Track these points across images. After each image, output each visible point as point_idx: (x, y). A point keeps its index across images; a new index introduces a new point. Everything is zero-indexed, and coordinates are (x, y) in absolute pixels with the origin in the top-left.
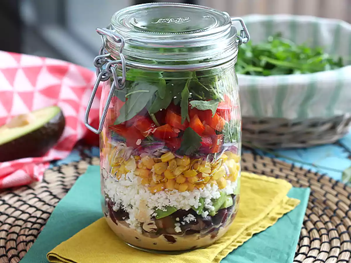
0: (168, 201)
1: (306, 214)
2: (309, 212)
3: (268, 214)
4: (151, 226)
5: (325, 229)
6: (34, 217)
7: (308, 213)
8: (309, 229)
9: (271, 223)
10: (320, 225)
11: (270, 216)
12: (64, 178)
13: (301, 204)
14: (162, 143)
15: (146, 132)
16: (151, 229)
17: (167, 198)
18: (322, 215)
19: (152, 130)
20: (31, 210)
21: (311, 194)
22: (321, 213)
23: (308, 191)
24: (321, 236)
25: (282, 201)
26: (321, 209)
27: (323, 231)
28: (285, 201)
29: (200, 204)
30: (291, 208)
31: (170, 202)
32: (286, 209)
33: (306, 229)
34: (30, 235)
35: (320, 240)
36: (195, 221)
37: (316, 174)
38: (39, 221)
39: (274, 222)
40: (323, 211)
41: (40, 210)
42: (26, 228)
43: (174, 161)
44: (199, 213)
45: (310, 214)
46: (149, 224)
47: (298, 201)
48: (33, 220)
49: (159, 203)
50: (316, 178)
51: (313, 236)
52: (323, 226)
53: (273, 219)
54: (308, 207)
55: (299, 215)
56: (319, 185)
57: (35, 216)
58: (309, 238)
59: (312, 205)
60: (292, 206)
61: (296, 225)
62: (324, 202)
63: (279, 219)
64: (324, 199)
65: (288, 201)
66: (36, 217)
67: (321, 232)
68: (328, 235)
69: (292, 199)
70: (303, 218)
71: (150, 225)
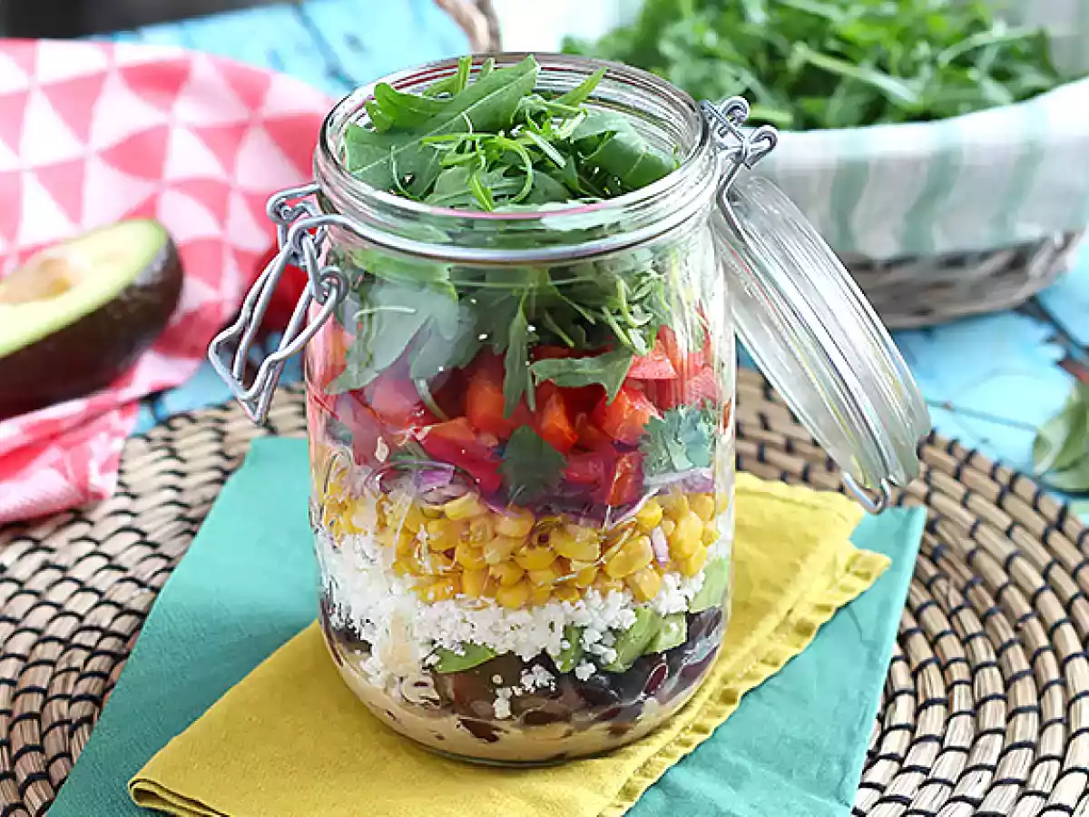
0: (467, 627)
1: (908, 604)
2: (922, 597)
3: (790, 612)
4: (422, 691)
5: (967, 661)
6: (92, 628)
7: (916, 603)
8: (915, 664)
9: (798, 646)
10: (951, 647)
11: (793, 619)
12: (182, 475)
13: (895, 567)
14: (447, 466)
15: (402, 432)
16: (422, 698)
17: (464, 621)
18: (960, 608)
19: (416, 431)
20: (83, 603)
21: (930, 527)
22: (955, 599)
23: (922, 514)
24: (949, 689)
25: (834, 563)
26: (956, 586)
27: (960, 671)
28: (843, 561)
29: (566, 645)
30: (862, 585)
31: (473, 632)
32: (845, 589)
33: (908, 661)
34: (80, 698)
35: (947, 704)
36: (553, 689)
37: (951, 448)
38: (108, 644)
39: (808, 641)
40: (963, 592)
41: (109, 602)
42: (69, 670)
43: (484, 521)
44: (562, 667)
45: (924, 607)
46: (418, 684)
47: (884, 560)
48: (89, 639)
49: (443, 630)
50: (951, 462)
51: (925, 691)
52: (960, 653)
53: (804, 629)
54: (917, 576)
55: (885, 607)
56: (959, 489)
57: (95, 624)
58: (915, 694)
59: (932, 571)
60: (867, 576)
61: (875, 646)
62: (969, 559)
63: (823, 626)
64: (969, 545)
65: (854, 560)
66: (97, 628)
67: (951, 676)
68: (971, 684)
69: (868, 553)
70: (898, 617)
71: (420, 689)
